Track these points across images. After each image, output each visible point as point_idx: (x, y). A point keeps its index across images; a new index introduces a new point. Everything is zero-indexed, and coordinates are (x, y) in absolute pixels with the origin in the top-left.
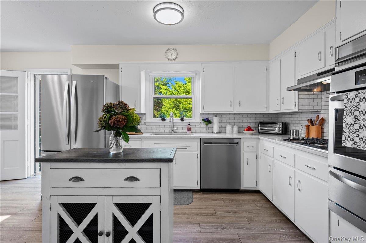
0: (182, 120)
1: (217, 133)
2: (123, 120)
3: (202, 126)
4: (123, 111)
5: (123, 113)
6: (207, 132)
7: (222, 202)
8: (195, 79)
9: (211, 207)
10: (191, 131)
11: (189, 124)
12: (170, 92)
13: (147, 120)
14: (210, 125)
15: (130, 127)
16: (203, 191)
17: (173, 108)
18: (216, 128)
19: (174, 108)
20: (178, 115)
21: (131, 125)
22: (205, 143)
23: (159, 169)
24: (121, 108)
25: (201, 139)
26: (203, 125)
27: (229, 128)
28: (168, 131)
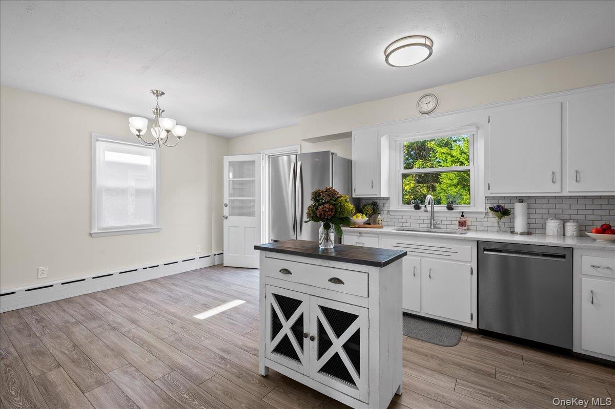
0: (450, 208)
1: (522, 234)
2: (330, 210)
3: (489, 219)
4: (331, 199)
5: (331, 201)
6: (500, 231)
7: (520, 362)
8: (475, 136)
9: (490, 362)
10: (465, 228)
11: (463, 216)
12: (452, 156)
13: (392, 208)
14: (505, 219)
15: (339, 218)
16: (481, 332)
17: (456, 186)
18: (520, 223)
19: (458, 185)
20: (464, 197)
21: (341, 216)
22: (485, 250)
23: (367, 274)
24: (328, 195)
25: (478, 241)
26: (493, 218)
27: (552, 226)
28: (426, 226)
